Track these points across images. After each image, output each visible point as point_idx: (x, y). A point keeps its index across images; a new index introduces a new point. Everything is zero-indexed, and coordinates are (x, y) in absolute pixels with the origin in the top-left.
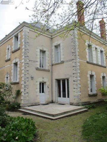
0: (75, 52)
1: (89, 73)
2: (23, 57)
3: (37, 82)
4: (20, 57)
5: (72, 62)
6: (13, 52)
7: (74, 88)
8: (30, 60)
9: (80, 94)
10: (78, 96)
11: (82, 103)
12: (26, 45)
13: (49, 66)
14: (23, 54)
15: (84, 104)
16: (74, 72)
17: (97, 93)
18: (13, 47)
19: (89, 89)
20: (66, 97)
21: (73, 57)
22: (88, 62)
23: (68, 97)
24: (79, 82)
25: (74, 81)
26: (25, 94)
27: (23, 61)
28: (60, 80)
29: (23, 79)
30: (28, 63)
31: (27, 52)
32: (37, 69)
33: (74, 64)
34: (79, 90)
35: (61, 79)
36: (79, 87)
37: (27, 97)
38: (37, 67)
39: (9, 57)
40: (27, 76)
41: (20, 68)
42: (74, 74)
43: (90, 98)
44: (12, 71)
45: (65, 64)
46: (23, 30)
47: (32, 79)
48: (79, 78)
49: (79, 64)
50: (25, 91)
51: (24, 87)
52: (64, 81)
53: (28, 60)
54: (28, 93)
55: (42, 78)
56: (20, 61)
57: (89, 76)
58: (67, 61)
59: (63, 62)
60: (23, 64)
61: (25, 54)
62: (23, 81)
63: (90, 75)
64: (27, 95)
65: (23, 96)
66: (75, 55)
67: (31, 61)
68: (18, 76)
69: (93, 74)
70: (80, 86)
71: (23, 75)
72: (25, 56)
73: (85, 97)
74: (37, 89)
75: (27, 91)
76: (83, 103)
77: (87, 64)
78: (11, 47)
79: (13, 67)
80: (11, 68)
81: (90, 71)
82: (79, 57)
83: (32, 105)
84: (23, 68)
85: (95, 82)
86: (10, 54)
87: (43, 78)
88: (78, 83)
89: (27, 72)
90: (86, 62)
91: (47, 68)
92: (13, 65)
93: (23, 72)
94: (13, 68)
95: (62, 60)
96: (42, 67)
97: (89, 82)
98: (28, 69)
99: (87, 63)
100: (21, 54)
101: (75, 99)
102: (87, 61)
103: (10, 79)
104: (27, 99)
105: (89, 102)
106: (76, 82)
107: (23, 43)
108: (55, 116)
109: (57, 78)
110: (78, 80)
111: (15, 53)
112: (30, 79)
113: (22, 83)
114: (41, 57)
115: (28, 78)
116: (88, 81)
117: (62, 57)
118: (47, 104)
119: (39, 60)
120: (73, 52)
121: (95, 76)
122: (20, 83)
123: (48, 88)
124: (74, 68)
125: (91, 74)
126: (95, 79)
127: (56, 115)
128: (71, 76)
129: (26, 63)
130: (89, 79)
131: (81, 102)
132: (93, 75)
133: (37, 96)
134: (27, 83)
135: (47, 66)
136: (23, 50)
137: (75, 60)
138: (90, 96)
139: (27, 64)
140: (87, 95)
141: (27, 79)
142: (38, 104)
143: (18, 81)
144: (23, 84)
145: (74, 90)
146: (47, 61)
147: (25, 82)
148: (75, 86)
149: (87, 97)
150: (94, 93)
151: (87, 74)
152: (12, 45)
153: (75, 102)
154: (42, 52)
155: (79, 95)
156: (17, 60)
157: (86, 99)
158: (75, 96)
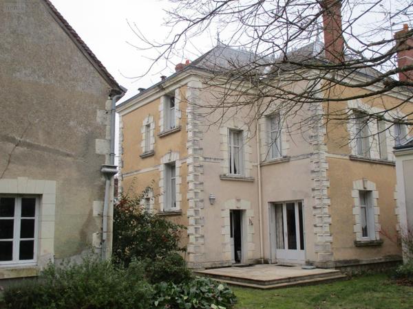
0: (316, 136)
1: (358, 186)
2: (190, 151)
3: (223, 210)
4: (182, 150)
5: (309, 159)
6: (162, 137)
7: (315, 226)
8: (205, 158)
9: (330, 239)
10: (324, 246)
11: (336, 262)
12: (197, 122)
13: (251, 168)
14: (190, 144)
15: (341, 265)
16: (315, 185)
17: (380, 239)
18: (161, 122)
19: (358, 229)
20: (296, 249)
21: (311, 149)
22: (353, 159)
23: (302, 248)
24: (326, 210)
25: (315, 208)
26: (197, 240)
27: (190, 160)
28: (282, 205)
29: (191, 204)
30: (201, 166)
31: (198, 139)
32: (223, 178)
33: (314, 167)
34: (327, 229)
35: (284, 202)
36: (325, 223)
37: (202, 247)
38: (222, 174)
39: (151, 148)
40: (201, 196)
41: (183, 176)
42: (313, 190)
43: (359, 251)
44: (161, 183)
45: (292, 163)
46: (187, 84)
47: (212, 204)
48: (328, 202)
49: (326, 166)
50: (196, 232)
51: (196, 224)
52: (290, 206)
53: (201, 159)
54: (203, 237)
55: (234, 200)
56: (180, 160)
57: (355, 194)
58: (297, 157)
59: (286, 160)
60: (191, 169)
61: (193, 143)
62: (191, 208)
63: (360, 191)
64: (201, 241)
65: (191, 244)
66: (315, 142)
67: (207, 160)
68: (179, 197)
69: (368, 189)
70: (330, 220)
71: (190, 195)
72: (195, 150)
73: (345, 248)
74: (224, 227)
75: (201, 232)
76: (339, 262)
77: (351, 163)
78: (156, 122)
79: (162, 173)
80: (158, 175)
81: (361, 181)
82: (326, 148)
83: (214, 266)
84: (191, 177)
85: (375, 211)
86: (152, 140)
87: (238, 200)
88: (326, 214)
89: (201, 187)
90: (347, 158)
91: (247, 174)
92: (162, 168)
93: (191, 186)
94: (162, 175)
95: (285, 153)
96: (235, 172)
97: (357, 211)
98: (201, 178)
99: (351, 160)
100: (183, 144)
101: (317, 253)
102: (350, 157)
103: (157, 203)
104: (203, 251)
105: (357, 261)
106: (319, 211)
107: (190, 116)
108: (266, 283)
109: (273, 201)
110: (325, 204)
111: (168, 139)
112: (207, 203)
113: (190, 212)
114: (232, 145)
115: (202, 201)
116: (354, 207)
117: (285, 145)
118: (250, 265)
119: (226, 156)
120: (312, 136)
121: (375, 195)
122: (184, 212)
123: (252, 224)
124: (314, 175)
125: (362, 189)
126: (375, 202)
127: (269, 281)
128: (307, 195)
129: (197, 164)
130: (357, 201)
131: (333, 260)
132: (371, 191)
133: (225, 244)
134: (201, 214)
135: (247, 170)
136: (190, 135)
137: (316, 156)
138: (359, 245)
139: (199, 169)
140: (352, 244)
141: (201, 204)
142: (227, 265)
143: (177, 208)
144: (192, 216)
145: (316, 230)
146: (247, 157)
147: (196, 212)
148: (317, 221)
149: (351, 248)
150: (373, 239)
151: (351, 188)
152: (160, 118)
153: (318, 259)
154: (234, 133)
155: (327, 242)
156: (175, 157)
157: (349, 254)
158: (317, 245)
